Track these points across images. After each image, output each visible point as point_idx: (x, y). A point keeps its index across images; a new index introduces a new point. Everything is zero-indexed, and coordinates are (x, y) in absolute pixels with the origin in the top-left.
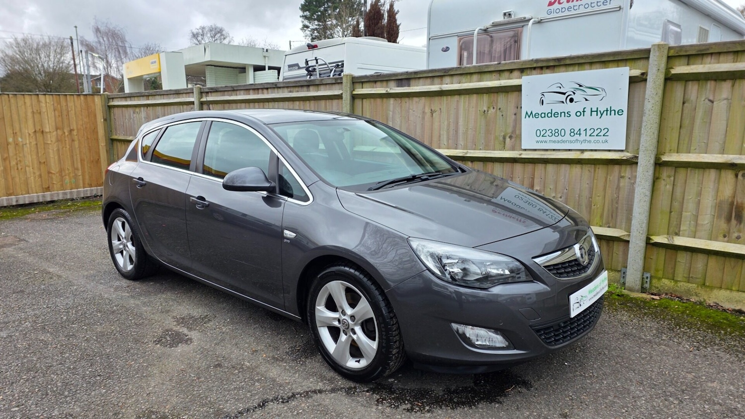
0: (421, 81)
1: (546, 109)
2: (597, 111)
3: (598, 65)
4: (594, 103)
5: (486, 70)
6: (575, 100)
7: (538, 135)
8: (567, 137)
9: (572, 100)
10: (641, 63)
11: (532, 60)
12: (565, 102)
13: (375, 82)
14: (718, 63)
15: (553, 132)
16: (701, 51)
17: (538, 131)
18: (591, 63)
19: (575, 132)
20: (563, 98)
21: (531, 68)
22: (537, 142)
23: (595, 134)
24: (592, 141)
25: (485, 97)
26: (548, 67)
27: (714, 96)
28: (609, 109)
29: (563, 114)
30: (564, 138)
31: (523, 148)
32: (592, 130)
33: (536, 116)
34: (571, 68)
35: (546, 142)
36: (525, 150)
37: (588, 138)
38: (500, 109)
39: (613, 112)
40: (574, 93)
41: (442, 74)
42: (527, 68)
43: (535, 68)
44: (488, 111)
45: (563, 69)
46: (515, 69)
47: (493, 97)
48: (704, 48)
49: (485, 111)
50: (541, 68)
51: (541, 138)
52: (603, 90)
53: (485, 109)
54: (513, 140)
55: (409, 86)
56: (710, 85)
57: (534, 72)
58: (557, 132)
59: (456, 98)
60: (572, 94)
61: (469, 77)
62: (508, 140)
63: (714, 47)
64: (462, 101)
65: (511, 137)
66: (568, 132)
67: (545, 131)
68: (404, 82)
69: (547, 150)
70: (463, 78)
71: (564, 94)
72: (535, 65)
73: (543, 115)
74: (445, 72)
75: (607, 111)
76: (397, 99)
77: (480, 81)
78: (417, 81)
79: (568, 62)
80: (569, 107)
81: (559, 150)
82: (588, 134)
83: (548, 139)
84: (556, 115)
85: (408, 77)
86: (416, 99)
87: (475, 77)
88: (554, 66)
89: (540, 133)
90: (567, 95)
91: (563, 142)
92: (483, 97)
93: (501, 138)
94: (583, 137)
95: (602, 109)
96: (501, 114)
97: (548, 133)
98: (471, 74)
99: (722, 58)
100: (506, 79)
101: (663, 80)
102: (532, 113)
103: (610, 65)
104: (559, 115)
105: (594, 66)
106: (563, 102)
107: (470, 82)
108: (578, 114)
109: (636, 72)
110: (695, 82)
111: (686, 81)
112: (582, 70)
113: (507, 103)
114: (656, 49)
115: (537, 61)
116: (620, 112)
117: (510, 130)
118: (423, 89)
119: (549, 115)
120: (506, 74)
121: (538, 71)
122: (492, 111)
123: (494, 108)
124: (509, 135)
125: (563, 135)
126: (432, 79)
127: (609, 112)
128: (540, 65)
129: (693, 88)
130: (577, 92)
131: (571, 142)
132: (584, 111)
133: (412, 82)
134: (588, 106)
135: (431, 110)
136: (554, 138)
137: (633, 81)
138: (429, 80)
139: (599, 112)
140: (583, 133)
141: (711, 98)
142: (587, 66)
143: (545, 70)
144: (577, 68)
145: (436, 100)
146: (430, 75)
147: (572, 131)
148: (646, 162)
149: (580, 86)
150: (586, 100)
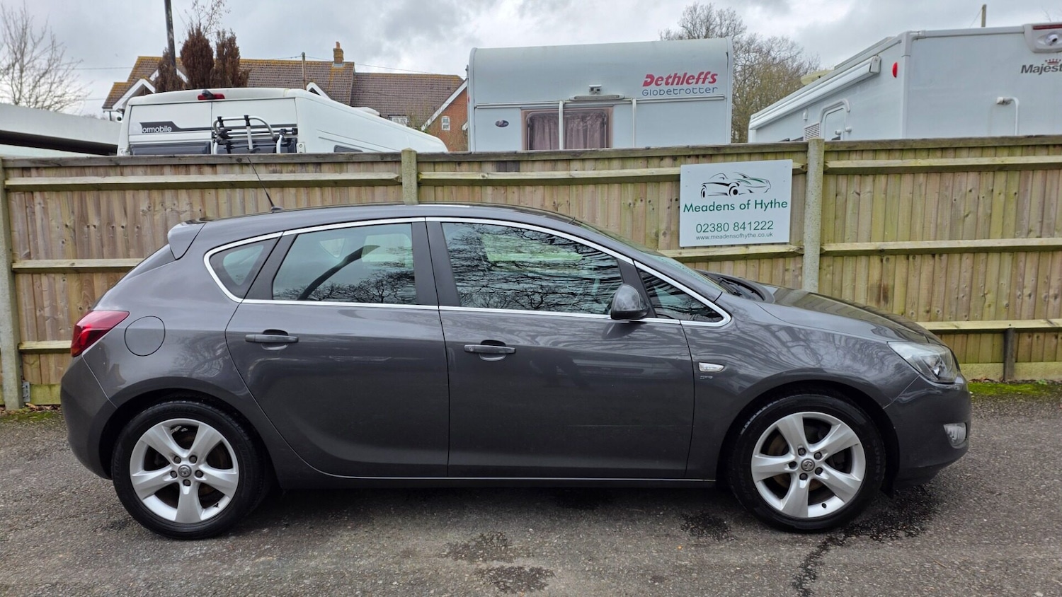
0: (537, 165)
1: (708, 201)
2: (761, 204)
3: (757, 156)
4: (759, 195)
5: (632, 155)
6: (739, 192)
7: (699, 230)
8: (731, 232)
9: (735, 192)
10: (801, 156)
11: (688, 147)
12: (728, 193)
13: (459, 163)
14: (862, 159)
15: (716, 227)
16: (849, 147)
17: (699, 227)
18: (750, 154)
19: (739, 226)
20: (726, 189)
21: (685, 156)
22: (698, 238)
23: (759, 227)
24: (757, 235)
25: (630, 187)
26: (704, 156)
27: (860, 189)
28: (773, 201)
29: (726, 207)
30: (727, 233)
31: (681, 246)
32: (757, 224)
33: (697, 209)
34: (730, 158)
35: (707, 238)
36: (683, 248)
37: (753, 232)
38: (650, 201)
39: (777, 205)
40: (738, 185)
41: (571, 158)
42: (681, 156)
43: (689, 156)
44: (634, 204)
45: (720, 158)
46: (665, 157)
47: (640, 187)
48: (852, 145)
49: (630, 204)
50: (697, 156)
51: (702, 234)
52: (768, 181)
53: (630, 201)
54: (668, 237)
55: (518, 170)
56: (857, 179)
57: (689, 160)
58: (720, 227)
59: (591, 188)
60: (736, 185)
61: (606, 162)
62: (661, 238)
63: (860, 144)
64: (600, 191)
65: (664, 234)
66: (732, 226)
67: (706, 226)
68: (509, 165)
69: (708, 247)
70: (600, 164)
71: (728, 185)
72: (691, 153)
73: (704, 209)
74: (575, 155)
75: (771, 203)
76: (498, 187)
77: (623, 168)
78: (530, 165)
79: (728, 151)
80: (733, 199)
81: (721, 246)
82: (753, 228)
83: (710, 234)
84: (718, 208)
85: (517, 159)
86: (528, 189)
87: (615, 163)
88: (711, 155)
89: (701, 228)
90: (730, 186)
91: (727, 237)
92: (627, 187)
93: (653, 236)
94: (747, 231)
95: (766, 201)
96: (651, 207)
97: (710, 228)
98: (610, 159)
99: (865, 155)
100: (655, 167)
101: (822, 173)
102: (691, 206)
103: (769, 156)
104: (722, 208)
105: (753, 157)
106: (726, 194)
107: (609, 169)
108: (743, 207)
109: (798, 166)
110: (844, 176)
111: (838, 175)
112: (740, 161)
113: (659, 194)
114: (816, 143)
115: (694, 148)
116: (783, 205)
117: (663, 227)
118: (543, 175)
119: (712, 208)
120: (656, 161)
121: (693, 159)
122: (639, 203)
123: (642, 200)
124: (663, 232)
125: (726, 229)
126: (553, 163)
127: (773, 205)
128: (697, 153)
129: (843, 181)
130: (742, 184)
131: (735, 237)
132: (748, 204)
133: (522, 166)
134: (753, 198)
135: (554, 203)
136: (716, 233)
137: (796, 173)
138: (548, 165)
139: (763, 205)
140: (747, 226)
141: (858, 191)
142: (746, 157)
143: (701, 158)
144: (735, 158)
145: (562, 190)
146: (553, 158)
147: (736, 225)
148: (811, 254)
149: (745, 177)
150: (751, 192)
